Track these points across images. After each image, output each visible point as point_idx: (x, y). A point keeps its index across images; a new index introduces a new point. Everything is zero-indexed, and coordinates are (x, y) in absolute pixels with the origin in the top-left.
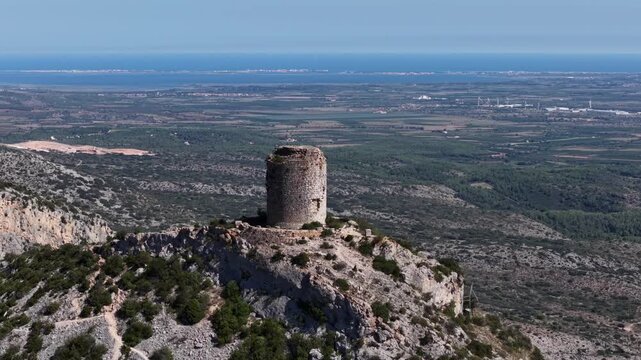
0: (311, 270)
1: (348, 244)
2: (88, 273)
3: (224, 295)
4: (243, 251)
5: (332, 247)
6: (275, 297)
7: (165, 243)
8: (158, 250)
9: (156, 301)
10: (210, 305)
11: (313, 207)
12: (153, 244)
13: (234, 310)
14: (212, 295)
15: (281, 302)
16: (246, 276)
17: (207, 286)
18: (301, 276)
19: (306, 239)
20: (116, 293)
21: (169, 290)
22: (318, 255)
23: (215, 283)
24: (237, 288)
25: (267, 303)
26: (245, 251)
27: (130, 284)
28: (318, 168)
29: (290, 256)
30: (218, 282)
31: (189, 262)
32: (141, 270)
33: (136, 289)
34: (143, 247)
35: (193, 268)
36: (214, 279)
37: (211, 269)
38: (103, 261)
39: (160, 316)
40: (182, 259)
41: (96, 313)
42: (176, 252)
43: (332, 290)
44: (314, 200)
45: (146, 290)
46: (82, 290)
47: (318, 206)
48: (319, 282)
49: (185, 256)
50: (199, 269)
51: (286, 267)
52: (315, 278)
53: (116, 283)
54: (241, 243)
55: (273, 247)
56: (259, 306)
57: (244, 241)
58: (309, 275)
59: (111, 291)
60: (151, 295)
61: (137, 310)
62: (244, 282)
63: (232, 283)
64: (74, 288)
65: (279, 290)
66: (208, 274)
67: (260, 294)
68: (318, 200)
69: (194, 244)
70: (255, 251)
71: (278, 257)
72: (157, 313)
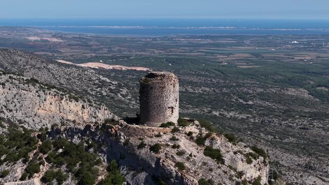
0: (162, 155)
1: (189, 137)
2: (30, 151)
3: (108, 169)
4: (121, 140)
5: (178, 140)
6: (138, 172)
7: (77, 133)
8: (73, 138)
9: (66, 171)
10: (98, 175)
11: (169, 112)
12: (70, 133)
13: (112, 180)
14: (101, 169)
15: (143, 176)
16: (122, 157)
17: (98, 162)
18: (155, 159)
19: (161, 133)
20: (44, 165)
21: (75, 165)
22: (168, 145)
23: (104, 161)
24: (117, 165)
25: (134, 176)
26: (123, 140)
27: (52, 159)
28: (172, 87)
29: (150, 145)
30: (106, 160)
31: (90, 146)
32: (61, 150)
33: (55, 163)
34: (64, 135)
35: (91, 150)
36: (103, 158)
37: (102, 152)
38: (40, 143)
39: (67, 182)
40: (85, 144)
41: (29, 178)
42: (82, 139)
43: (173, 169)
44: (169, 108)
45: (61, 164)
46: (24, 162)
47: (172, 111)
48: (165, 164)
49: (87, 142)
50: (95, 151)
51: (146, 153)
52: (163, 161)
53: (45, 158)
54: (120, 135)
55: (140, 139)
56: (129, 178)
57: (122, 134)
58: (160, 159)
59: (40, 164)
60: (64, 168)
61: (54, 177)
62: (121, 161)
63: (114, 161)
64: (20, 160)
65: (141, 168)
66: (100, 154)
67: (130, 170)
68: (172, 108)
69: (93, 134)
70: (128, 141)
71: (142, 146)
72: (65, 180)
